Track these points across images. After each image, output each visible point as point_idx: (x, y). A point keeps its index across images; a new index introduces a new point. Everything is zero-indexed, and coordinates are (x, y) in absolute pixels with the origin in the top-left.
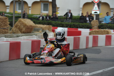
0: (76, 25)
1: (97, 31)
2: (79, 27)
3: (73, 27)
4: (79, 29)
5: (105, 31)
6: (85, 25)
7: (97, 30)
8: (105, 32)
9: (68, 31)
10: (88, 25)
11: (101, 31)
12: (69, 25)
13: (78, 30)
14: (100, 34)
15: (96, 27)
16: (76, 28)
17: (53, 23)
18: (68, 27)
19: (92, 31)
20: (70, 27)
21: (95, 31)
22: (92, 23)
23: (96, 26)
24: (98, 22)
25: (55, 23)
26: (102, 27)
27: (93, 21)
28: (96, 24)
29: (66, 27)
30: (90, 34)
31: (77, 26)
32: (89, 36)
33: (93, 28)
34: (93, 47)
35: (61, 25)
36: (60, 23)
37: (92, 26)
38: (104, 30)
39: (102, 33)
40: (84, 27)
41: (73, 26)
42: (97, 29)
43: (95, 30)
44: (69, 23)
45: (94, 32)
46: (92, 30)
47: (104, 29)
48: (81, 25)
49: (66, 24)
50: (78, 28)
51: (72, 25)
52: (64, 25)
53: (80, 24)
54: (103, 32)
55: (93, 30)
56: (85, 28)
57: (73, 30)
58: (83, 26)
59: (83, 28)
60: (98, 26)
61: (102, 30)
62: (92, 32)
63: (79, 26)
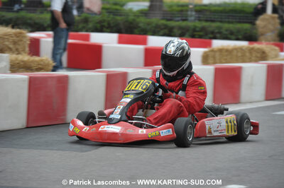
0: (211, 29)
2: (218, 35)
3: (200, 37)
6: (239, 31)
10: (246, 30)
12: (188, 30)
15: (271, 35)
17: (141, 25)
18: (187, 36)
20: (193, 36)
22: (258, 22)
23: (272, 31)
25: (148, 24)
27: (262, 17)
28: (270, 27)
31: (212, 32)
33: (262, 38)
35: (165, 28)
40: (233, 37)
41: (201, 33)
42: (275, 41)
48: (227, 30)
49: (180, 28)
51: (198, 29)
52: (176, 31)
53: (221, 28)
58: (232, 33)
60: (277, 32)
63: (220, 33)
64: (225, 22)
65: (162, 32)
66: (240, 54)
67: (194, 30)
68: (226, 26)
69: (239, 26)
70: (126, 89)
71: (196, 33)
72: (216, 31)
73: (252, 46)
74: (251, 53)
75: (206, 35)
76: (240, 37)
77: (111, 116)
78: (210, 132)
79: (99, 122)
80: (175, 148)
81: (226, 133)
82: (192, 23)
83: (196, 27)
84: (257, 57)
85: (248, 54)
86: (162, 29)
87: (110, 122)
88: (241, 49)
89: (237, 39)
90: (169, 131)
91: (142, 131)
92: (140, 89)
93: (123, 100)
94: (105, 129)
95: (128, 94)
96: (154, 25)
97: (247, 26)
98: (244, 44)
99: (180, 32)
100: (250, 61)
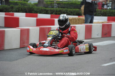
0: (63, 11)
6: (74, 12)
10: (77, 11)
12: (54, 11)
17: (34, 9)
18: (54, 13)
20: (56, 14)
22: (82, 8)
25: (38, 9)
27: (83, 6)
35: (45, 11)
36: (44, 9)
41: (59, 13)
48: (69, 11)
49: (51, 10)
51: (58, 11)
52: (49, 11)
53: (67, 10)
58: (71, 13)
59: (71, 15)
63: (67, 12)
64: (69, 8)
65: (44, 12)
66: (74, 21)
67: (57, 11)
68: (69, 9)
69: (74, 10)
70: (49, 34)
71: (57, 13)
72: (65, 12)
73: (79, 18)
74: (79, 20)
75: (62, 13)
76: (75, 14)
77: (44, 45)
78: (80, 51)
79: (39, 47)
80: (68, 56)
81: (85, 51)
82: (56, 8)
83: (57, 10)
84: (81, 22)
85: (78, 21)
86: (43, 11)
87: (44, 47)
88: (75, 19)
89: (74, 15)
90: (67, 50)
91: (57, 50)
92: (54, 34)
93: (48, 38)
94: (43, 49)
95: (50, 36)
96: (40, 9)
97: (77, 10)
98: (77, 17)
99: (51, 12)
100: (79, 24)
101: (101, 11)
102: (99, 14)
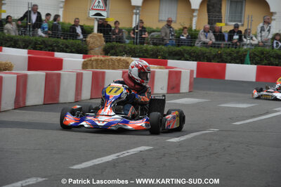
0: (50, 43)
1: (101, 60)
3: (41, 49)
4: (58, 55)
5: (120, 59)
6: (73, 45)
7: (101, 57)
8: (121, 63)
9: (29, 57)
10: (79, 44)
11: (112, 60)
12: (30, 43)
13: (53, 55)
14: (109, 69)
15: (98, 50)
16: (49, 50)
18: (30, 47)
19: (90, 60)
20: (35, 48)
21: (97, 60)
22: (88, 39)
23: (99, 47)
24: (103, 39)
26: (113, 51)
27: (90, 35)
28: (99, 44)
29: (24, 48)
30: (85, 66)
31: (51, 46)
32: (84, 72)
33: (91, 51)
34: (91, 99)
37: (89, 48)
38: (119, 57)
39: (113, 64)
40: (68, 50)
41: (42, 46)
42: (101, 54)
43: (96, 57)
44: (32, 38)
45: (94, 63)
46: (91, 56)
47: (117, 56)
48: (63, 45)
49: (24, 41)
50: (54, 51)
51: (39, 43)
52: (20, 43)
53: (58, 42)
54: (116, 64)
55: (93, 58)
56: (71, 52)
57: (42, 55)
58: (67, 47)
59: (66, 52)
60: (102, 47)
61: (114, 57)
62: (91, 62)
63: (58, 46)
65: (8, 44)
67: (36, 43)
68: (62, 41)
71: (37, 46)
72: (54, 45)
75: (46, 47)
76: (74, 50)
83: (37, 41)
99: (23, 44)
101: (125, 48)
102: (121, 52)
